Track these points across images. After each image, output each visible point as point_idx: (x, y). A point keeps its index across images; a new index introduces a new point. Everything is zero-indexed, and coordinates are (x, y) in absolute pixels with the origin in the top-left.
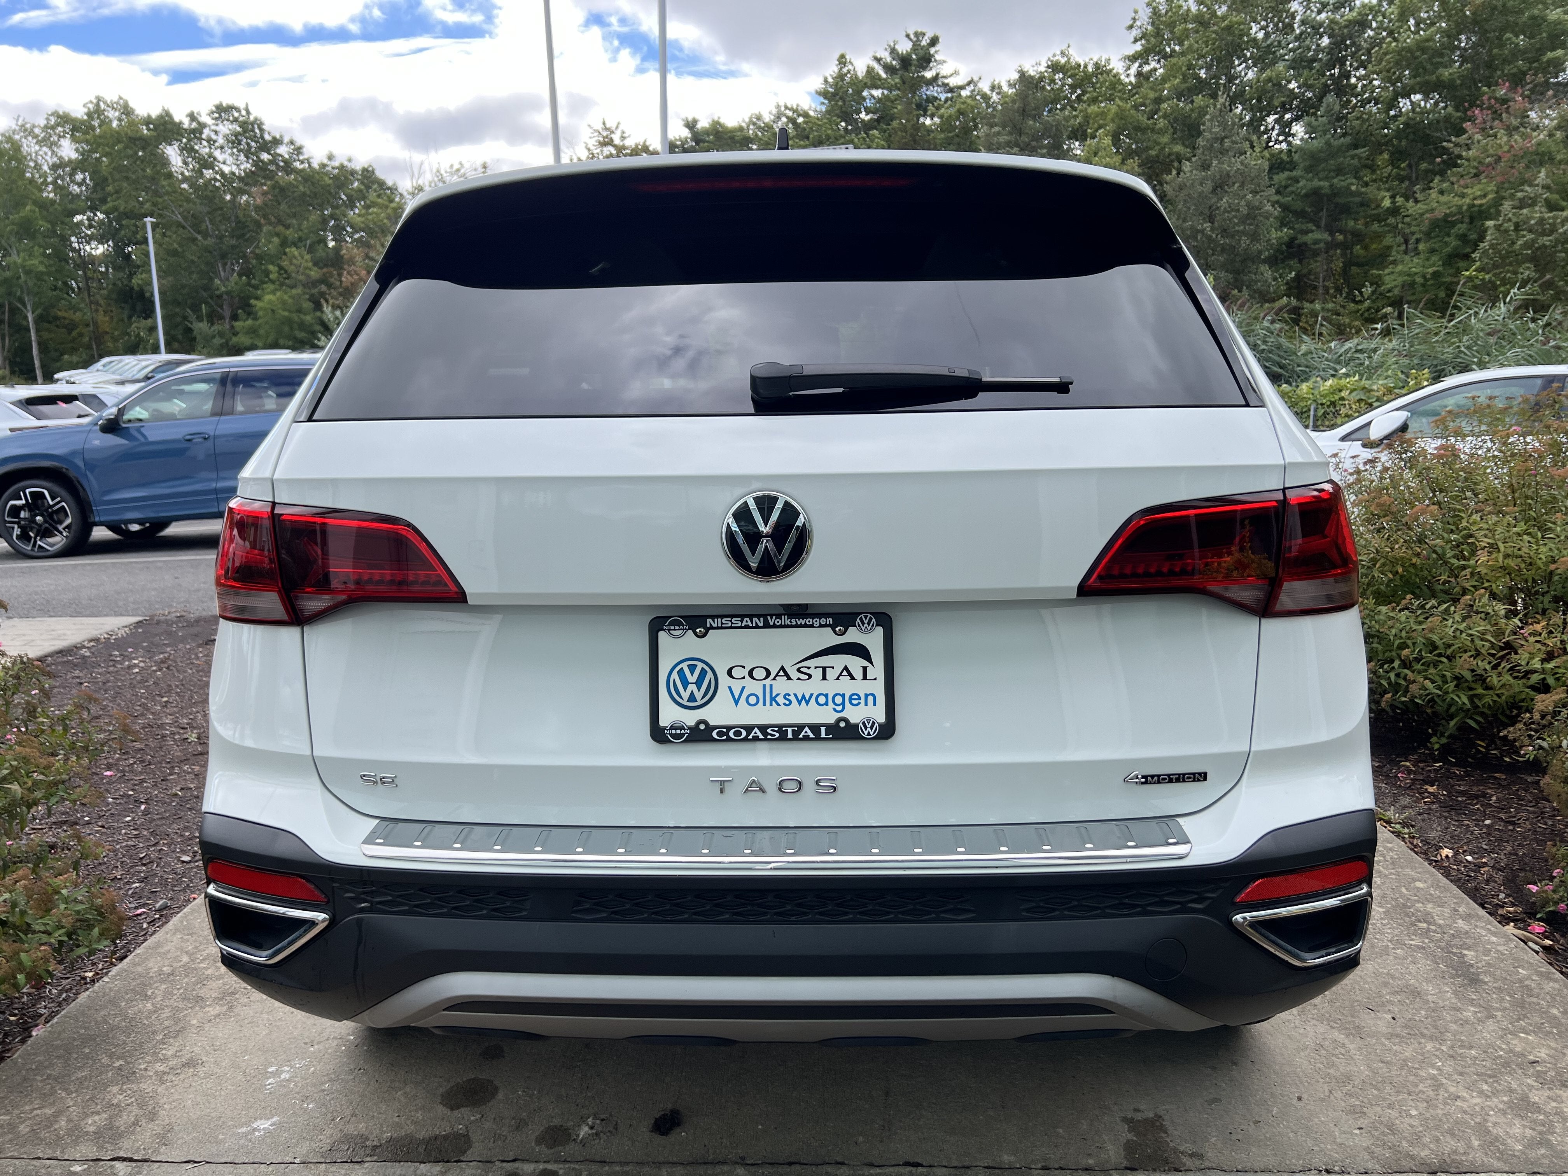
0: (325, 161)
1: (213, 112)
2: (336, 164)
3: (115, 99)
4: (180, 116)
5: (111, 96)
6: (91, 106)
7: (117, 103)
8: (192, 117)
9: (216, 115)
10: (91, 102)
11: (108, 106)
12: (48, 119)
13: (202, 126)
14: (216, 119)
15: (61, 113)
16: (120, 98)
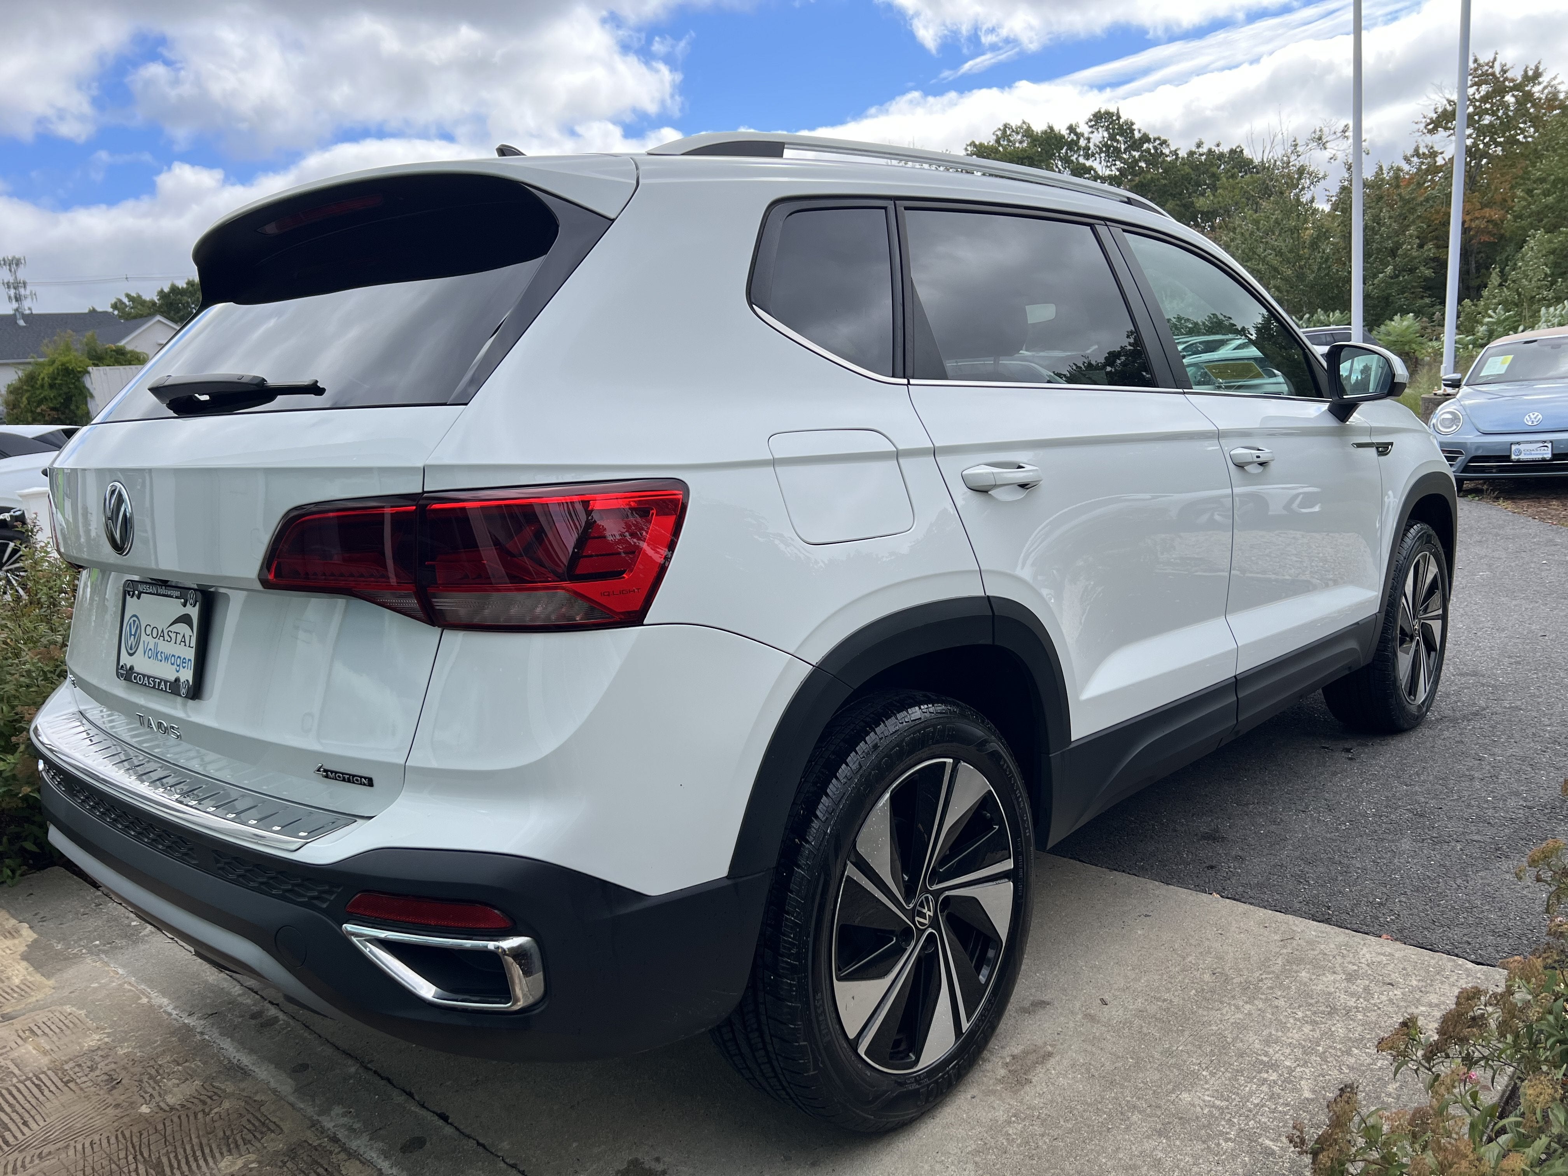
0: (1194, 149)
1: (1091, 120)
2: (1204, 149)
3: (1019, 124)
4: (1061, 128)
5: (1015, 122)
6: (999, 133)
7: (1021, 128)
8: (1072, 129)
9: (1093, 123)
10: (1000, 129)
11: (1013, 131)
12: (966, 149)
13: (1079, 136)
14: (1091, 127)
15: (977, 143)
16: (1024, 122)
